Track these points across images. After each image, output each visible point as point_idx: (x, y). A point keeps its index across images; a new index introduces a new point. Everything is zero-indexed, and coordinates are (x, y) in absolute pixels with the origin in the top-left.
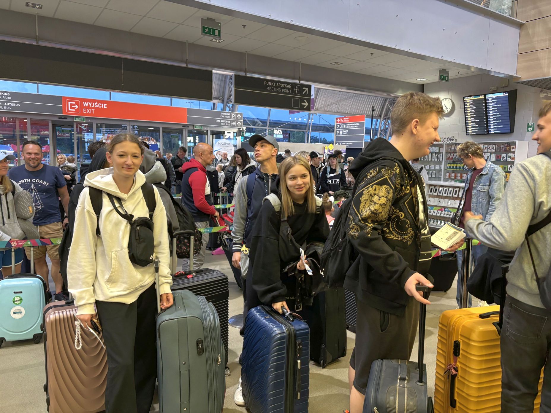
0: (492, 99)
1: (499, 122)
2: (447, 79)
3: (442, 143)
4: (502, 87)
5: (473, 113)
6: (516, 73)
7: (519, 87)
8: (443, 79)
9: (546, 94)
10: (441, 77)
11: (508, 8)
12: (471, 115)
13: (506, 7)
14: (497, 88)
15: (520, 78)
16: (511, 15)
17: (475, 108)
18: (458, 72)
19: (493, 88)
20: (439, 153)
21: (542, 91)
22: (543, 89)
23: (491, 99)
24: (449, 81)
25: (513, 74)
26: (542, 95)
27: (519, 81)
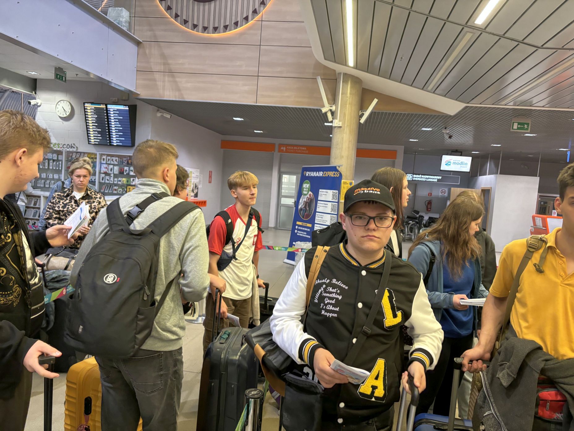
0: (114, 111)
1: (121, 135)
2: (64, 80)
3: (61, 149)
4: (122, 100)
5: (95, 122)
6: (135, 89)
7: (138, 103)
8: (60, 79)
9: (162, 114)
10: (57, 76)
11: (126, 22)
12: (93, 123)
13: (124, 19)
14: (118, 99)
15: (138, 95)
16: (129, 29)
17: (97, 116)
18: (77, 75)
19: (114, 99)
20: (58, 160)
21: (158, 110)
22: (160, 109)
23: (112, 110)
24: (67, 81)
25: (133, 89)
26: (159, 115)
27: (138, 98)
